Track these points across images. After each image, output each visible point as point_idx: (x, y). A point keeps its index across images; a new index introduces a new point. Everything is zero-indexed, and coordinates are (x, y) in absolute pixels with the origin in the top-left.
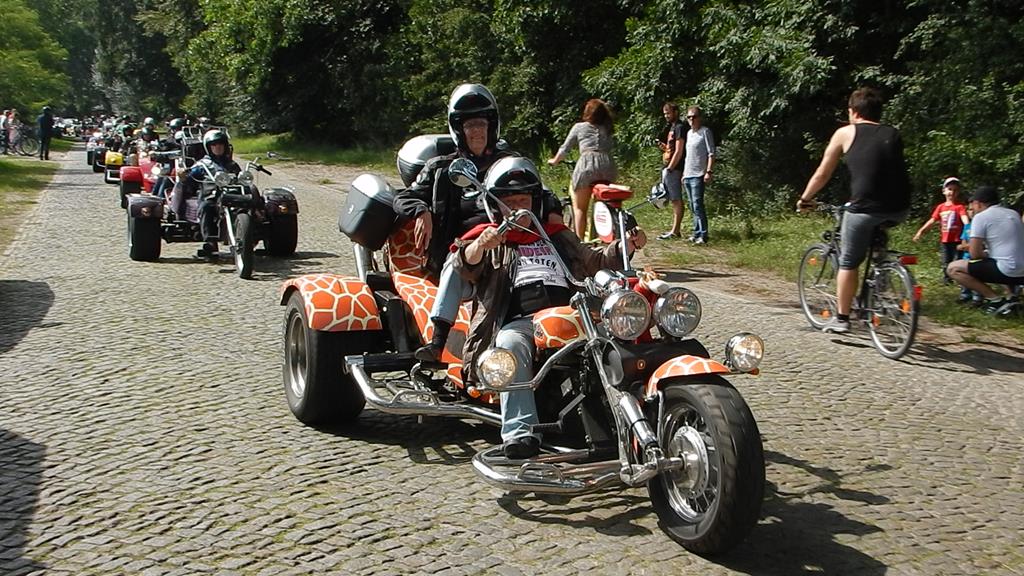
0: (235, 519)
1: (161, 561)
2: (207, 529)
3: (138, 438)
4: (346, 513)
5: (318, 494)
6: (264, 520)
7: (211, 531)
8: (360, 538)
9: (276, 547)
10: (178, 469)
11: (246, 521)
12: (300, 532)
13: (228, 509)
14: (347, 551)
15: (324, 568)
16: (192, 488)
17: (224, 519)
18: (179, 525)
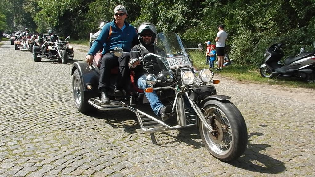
0: (30, 112)
1: (9, 121)
2: (23, 114)
3: (10, 96)
4: (59, 110)
5: (53, 106)
6: (38, 112)
7: (24, 114)
8: (62, 115)
9: (40, 117)
10: (19, 102)
11: (33, 112)
12: (47, 114)
13: (29, 110)
14: (58, 117)
15: (51, 121)
16: (21, 106)
17: (28, 112)
18: (16, 113)
